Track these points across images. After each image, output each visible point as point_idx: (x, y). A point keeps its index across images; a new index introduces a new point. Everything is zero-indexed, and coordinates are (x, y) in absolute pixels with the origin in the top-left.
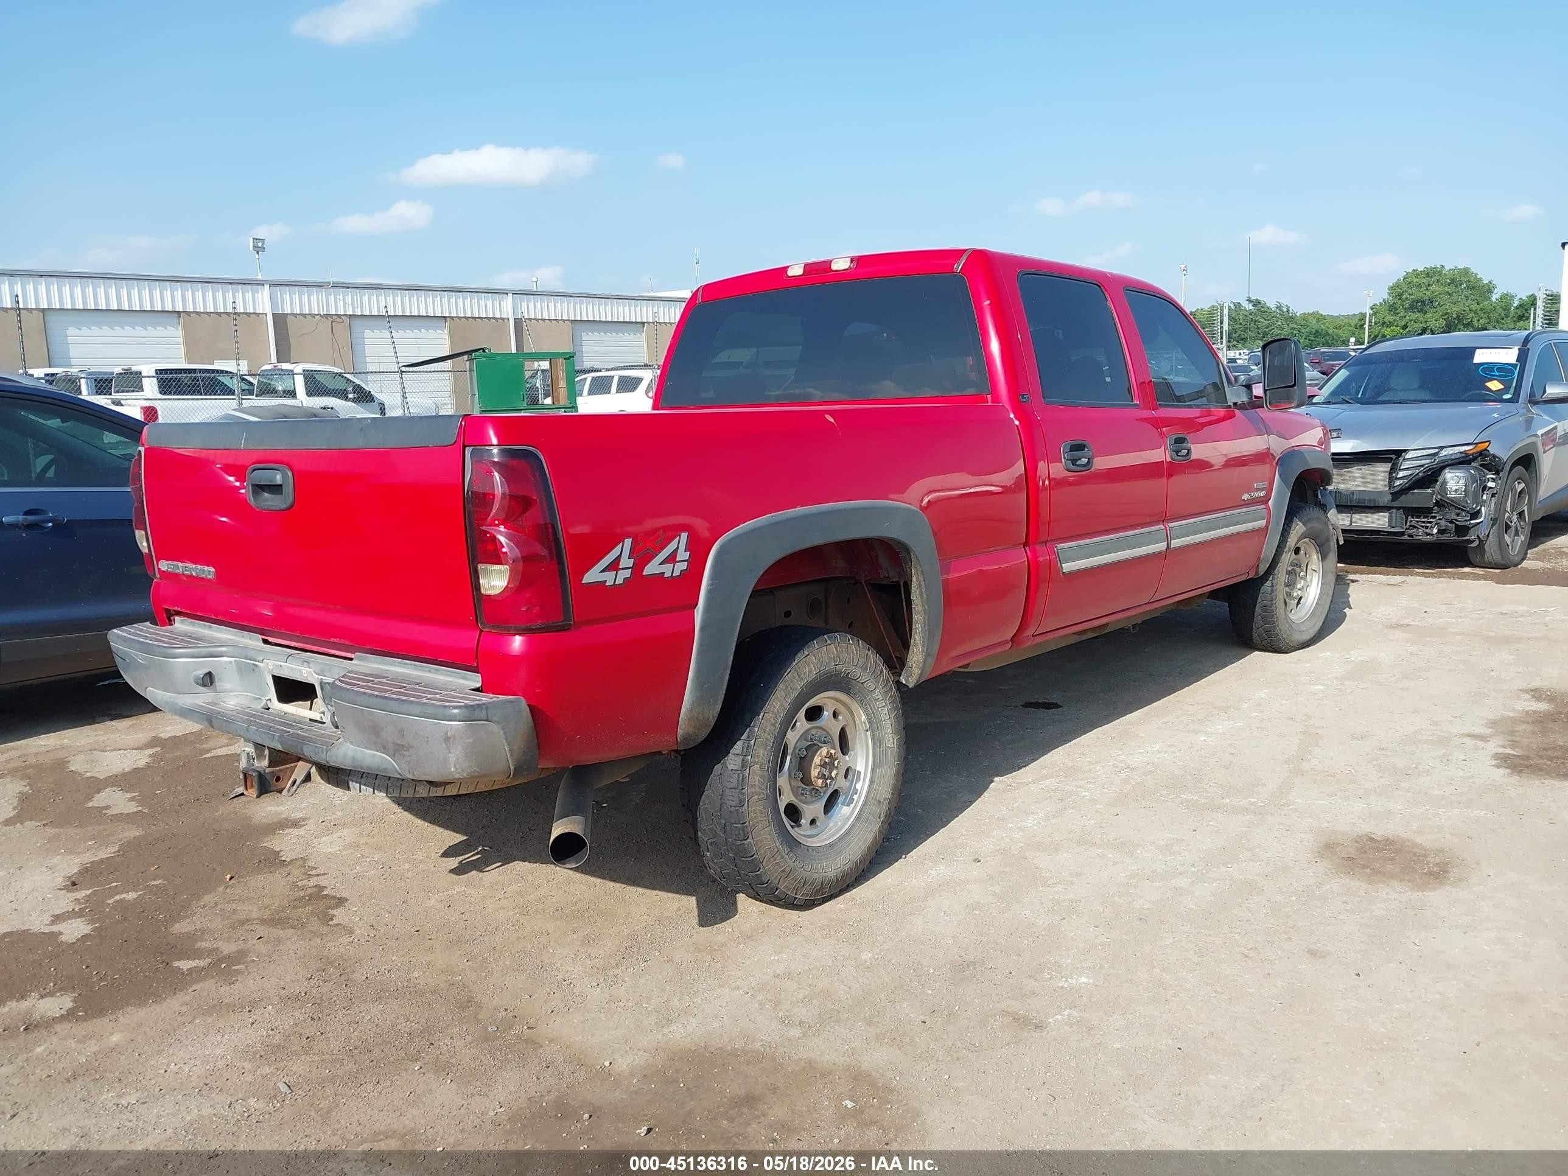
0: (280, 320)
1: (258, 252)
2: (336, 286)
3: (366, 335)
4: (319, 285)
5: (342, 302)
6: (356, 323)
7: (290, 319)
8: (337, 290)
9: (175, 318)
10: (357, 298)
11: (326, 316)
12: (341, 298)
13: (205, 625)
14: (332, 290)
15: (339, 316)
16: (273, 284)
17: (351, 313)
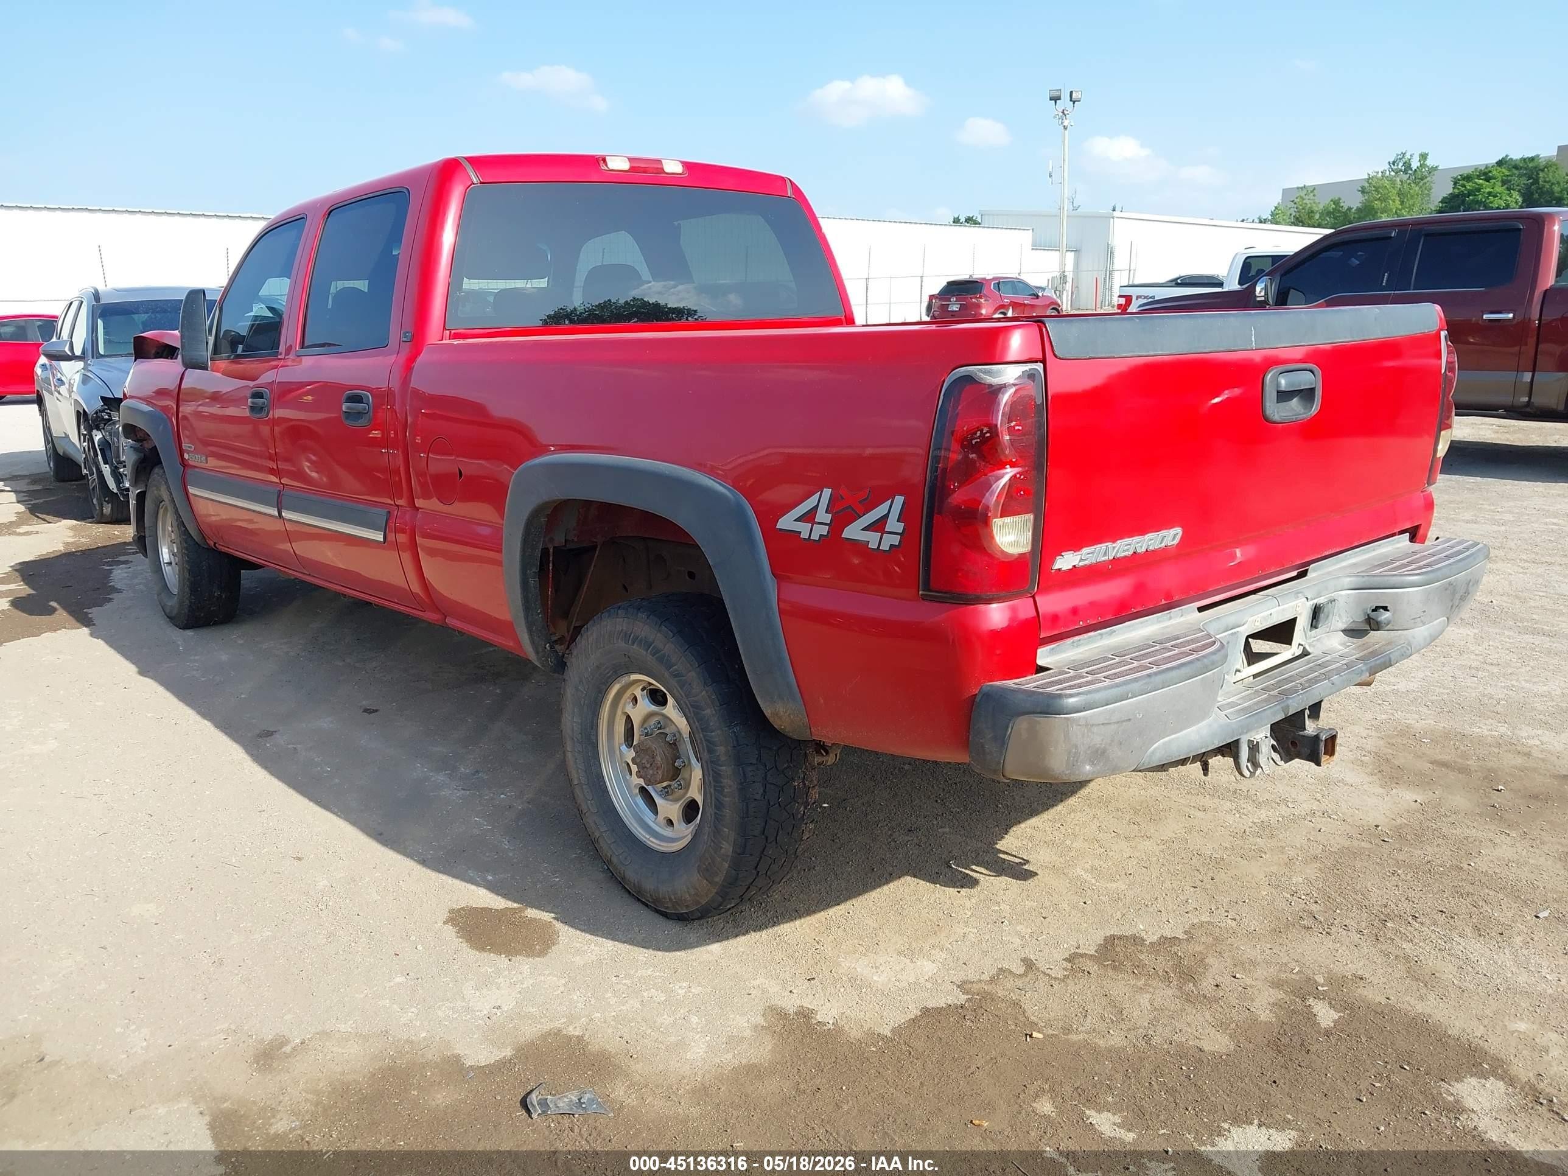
13: (1101, 635)
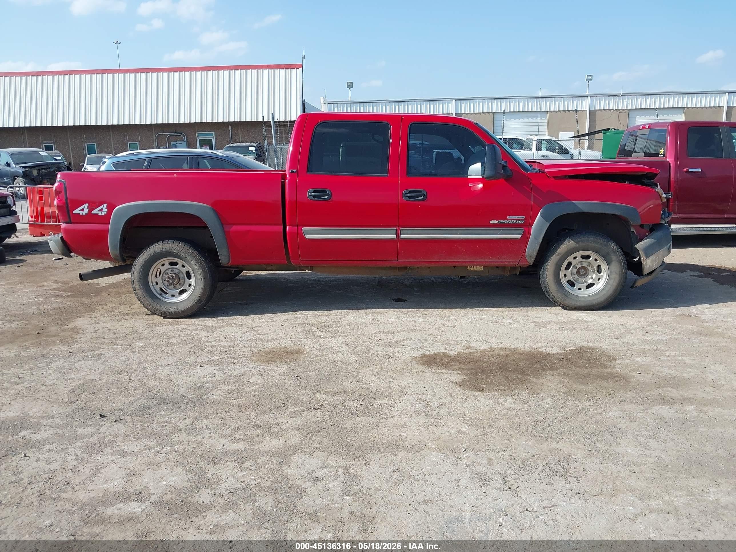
0: (593, 113)
1: (589, 82)
2: (624, 95)
3: (637, 119)
4: (615, 95)
5: (626, 103)
6: (632, 112)
7: (598, 113)
8: (624, 97)
9: (545, 114)
10: (634, 101)
11: (616, 110)
12: (626, 101)
14: (622, 97)
15: (624, 110)
16: (592, 96)
17: (630, 108)
